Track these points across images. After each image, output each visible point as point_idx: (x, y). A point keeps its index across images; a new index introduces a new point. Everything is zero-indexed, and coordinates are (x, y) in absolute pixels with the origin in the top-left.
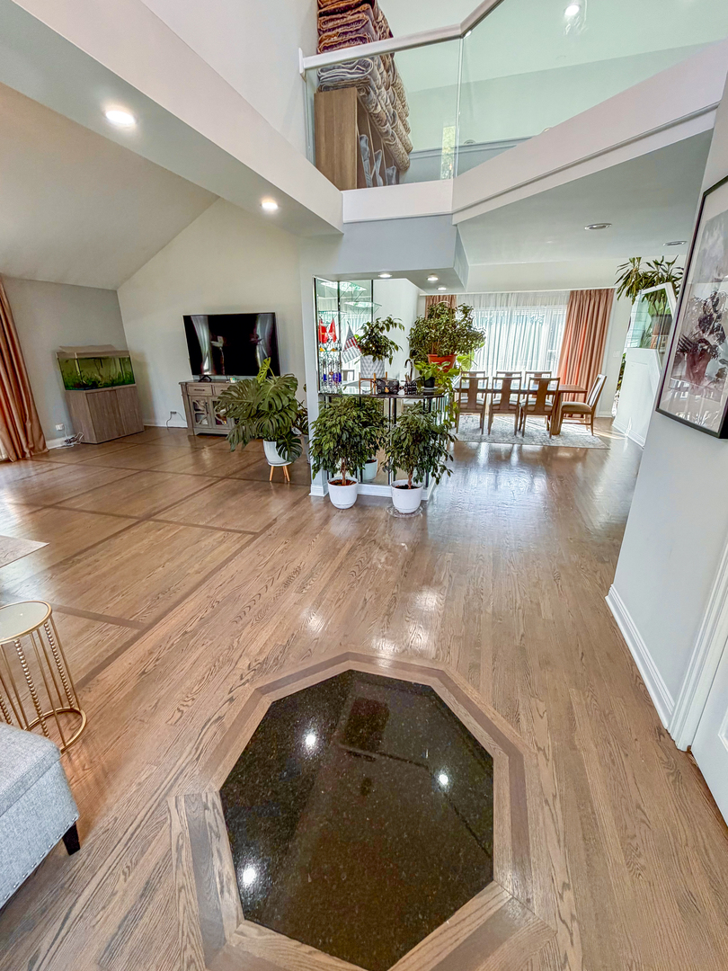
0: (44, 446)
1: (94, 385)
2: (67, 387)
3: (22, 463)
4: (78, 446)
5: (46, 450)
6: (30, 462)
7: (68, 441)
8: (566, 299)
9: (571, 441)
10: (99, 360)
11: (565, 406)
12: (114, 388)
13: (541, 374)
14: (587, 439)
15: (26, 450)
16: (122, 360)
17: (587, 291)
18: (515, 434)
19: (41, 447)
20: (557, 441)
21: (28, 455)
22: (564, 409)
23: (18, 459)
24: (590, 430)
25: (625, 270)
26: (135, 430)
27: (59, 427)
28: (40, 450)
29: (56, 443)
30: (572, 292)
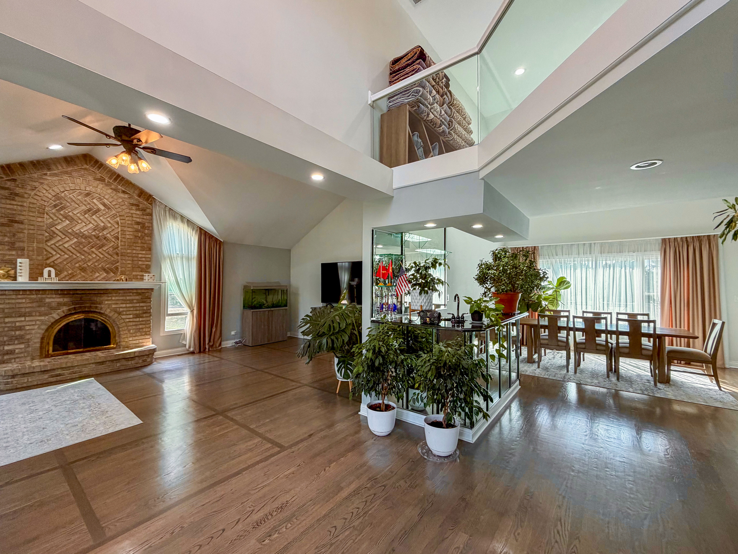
0: (220, 345)
1: (260, 306)
2: (244, 307)
3: (202, 355)
4: (241, 347)
5: (220, 348)
6: (207, 355)
7: (236, 343)
8: (658, 246)
9: (687, 394)
10: (268, 291)
11: (670, 352)
12: (272, 309)
13: (636, 315)
14: (711, 393)
15: (207, 347)
16: (283, 291)
17: (682, 238)
18: (608, 377)
19: (218, 345)
20: (664, 392)
21: (207, 350)
22: (672, 355)
23: (200, 352)
24: (714, 382)
25: (725, 216)
26: (281, 339)
27: (233, 333)
28: (216, 347)
29: (228, 344)
30: (664, 240)
